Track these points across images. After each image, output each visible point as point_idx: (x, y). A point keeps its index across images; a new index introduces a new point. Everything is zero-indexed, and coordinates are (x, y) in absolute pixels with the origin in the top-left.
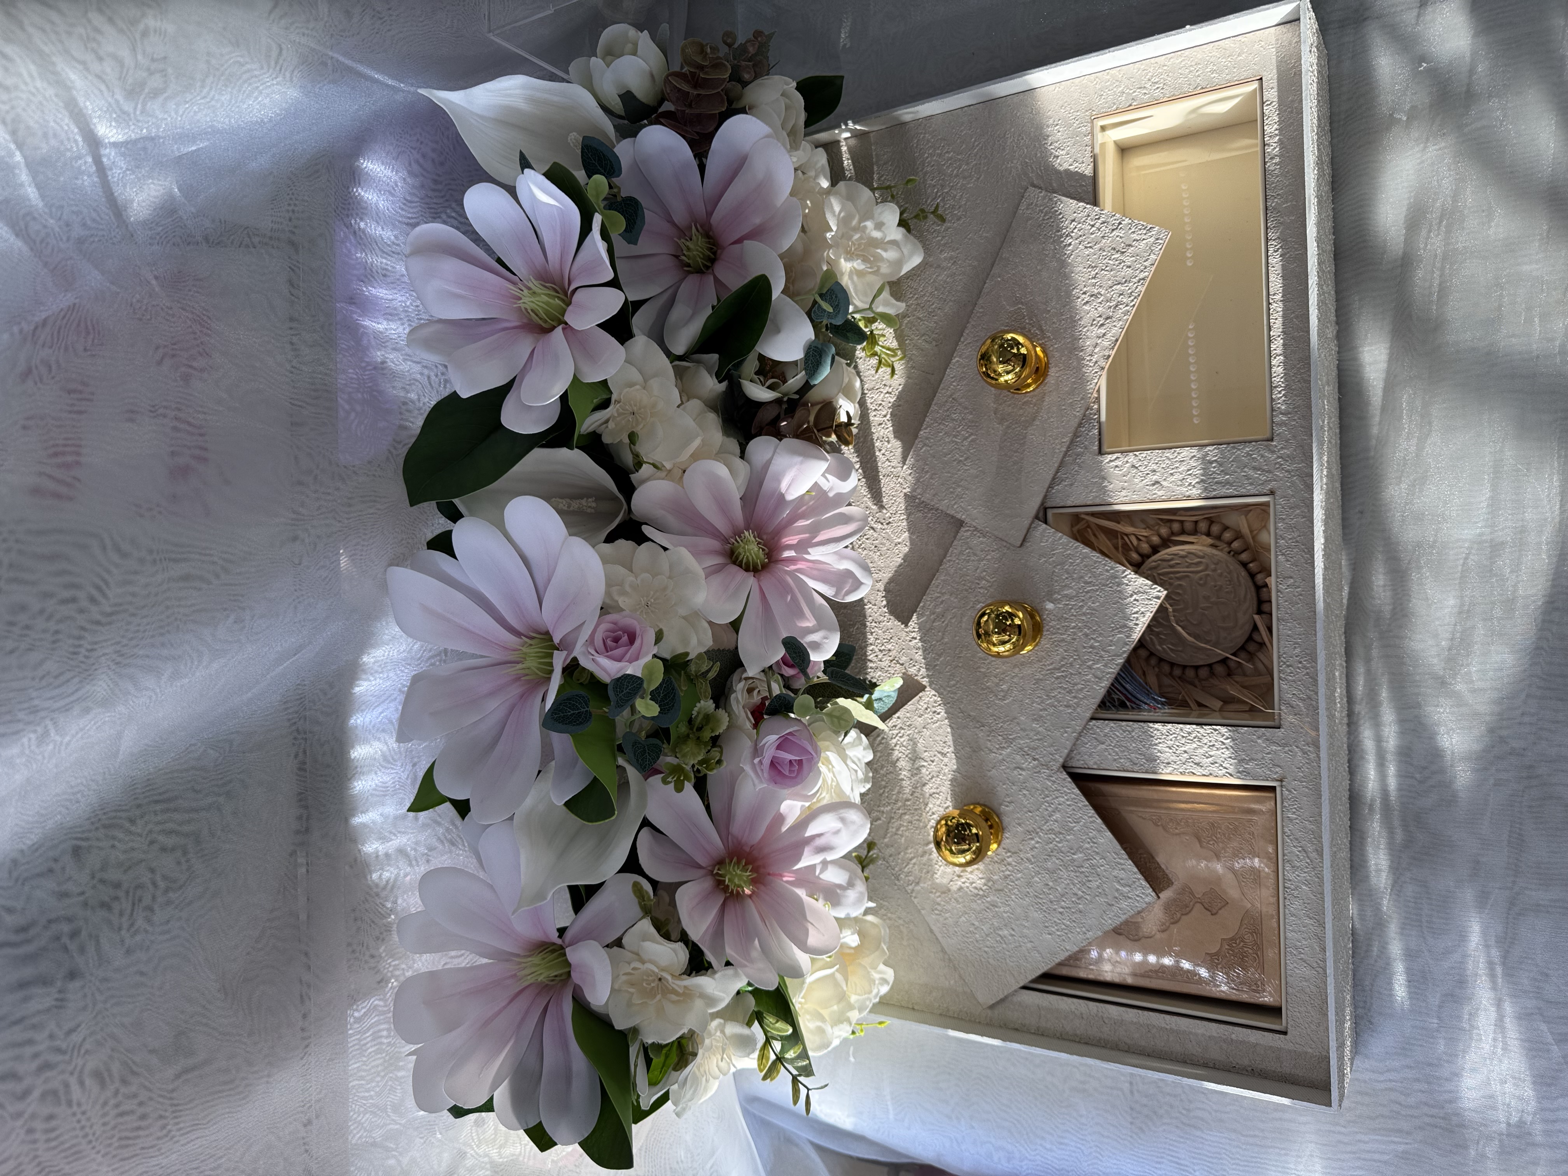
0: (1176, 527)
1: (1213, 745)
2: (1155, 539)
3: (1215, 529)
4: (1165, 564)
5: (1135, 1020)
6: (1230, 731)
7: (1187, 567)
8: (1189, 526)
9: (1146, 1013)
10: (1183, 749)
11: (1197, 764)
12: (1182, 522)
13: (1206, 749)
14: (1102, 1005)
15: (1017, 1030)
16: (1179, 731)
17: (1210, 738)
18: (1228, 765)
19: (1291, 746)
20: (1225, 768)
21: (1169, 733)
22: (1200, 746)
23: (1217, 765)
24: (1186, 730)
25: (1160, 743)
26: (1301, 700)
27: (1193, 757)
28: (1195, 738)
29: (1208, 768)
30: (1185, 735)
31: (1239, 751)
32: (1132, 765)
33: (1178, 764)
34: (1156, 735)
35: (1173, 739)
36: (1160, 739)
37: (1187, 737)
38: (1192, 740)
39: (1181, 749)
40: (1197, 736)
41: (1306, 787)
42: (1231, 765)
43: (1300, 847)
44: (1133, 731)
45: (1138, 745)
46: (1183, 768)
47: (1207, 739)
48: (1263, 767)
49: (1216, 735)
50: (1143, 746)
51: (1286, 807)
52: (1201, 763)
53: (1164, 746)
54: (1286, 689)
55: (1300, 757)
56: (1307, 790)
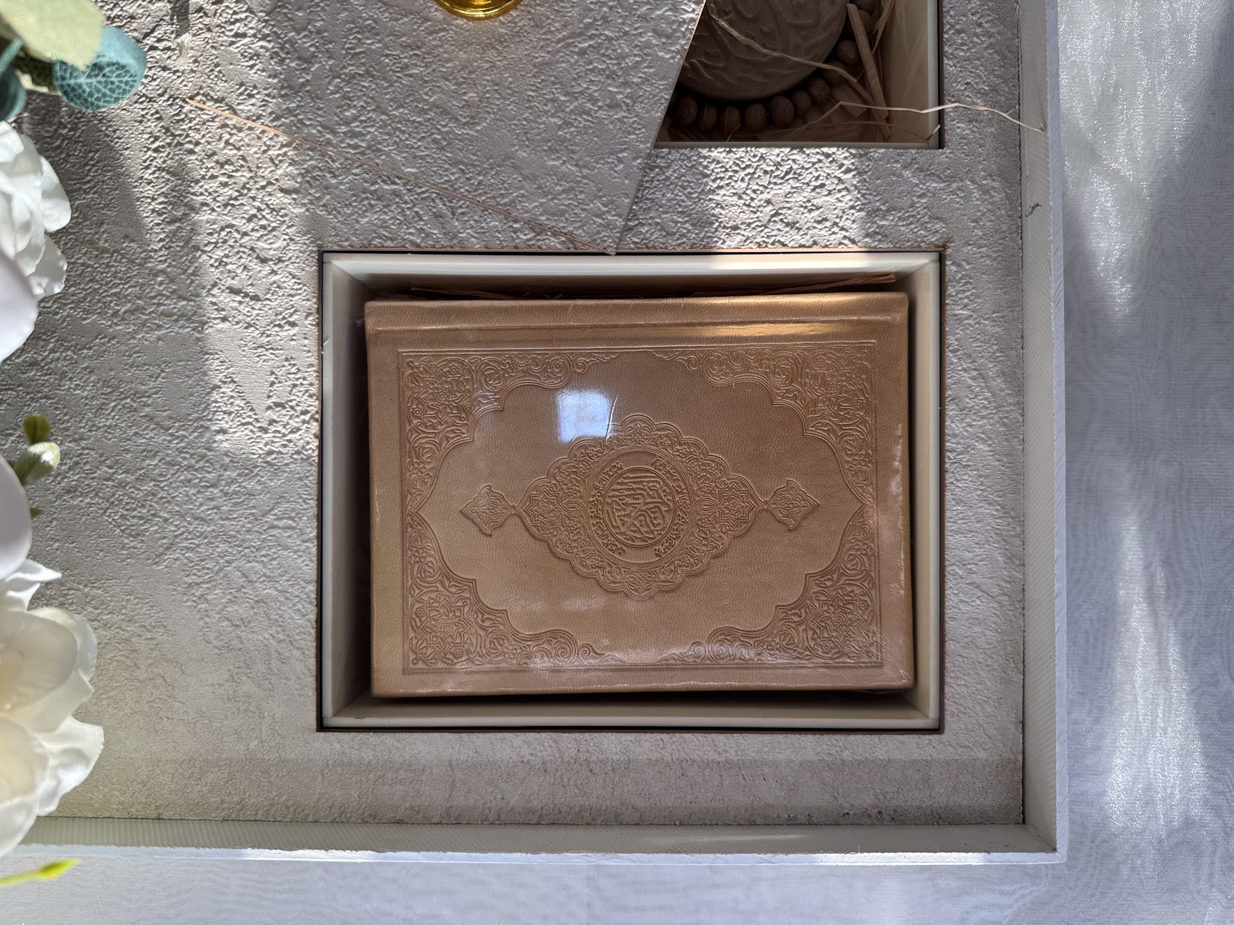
1: (822, 186)
5: (654, 756)
6: (854, 156)
9: (677, 736)
10: (765, 196)
11: (791, 225)
13: (807, 193)
14: (587, 735)
15: (399, 822)
16: (758, 161)
17: (817, 170)
18: (848, 224)
19: (962, 180)
20: (842, 229)
21: (738, 165)
22: (796, 188)
23: (828, 224)
24: (772, 158)
25: (720, 187)
26: (979, 96)
27: (783, 211)
28: (787, 173)
29: (810, 232)
30: (769, 169)
31: (870, 194)
32: (664, 237)
33: (754, 228)
34: (713, 171)
35: (747, 178)
36: (722, 179)
37: (772, 171)
38: (782, 178)
39: (761, 197)
40: (791, 168)
41: (987, 256)
42: (854, 221)
43: (975, 370)
44: (668, 167)
45: (677, 195)
46: (763, 234)
47: (811, 173)
48: (911, 223)
49: (828, 165)
50: (687, 197)
51: (952, 296)
52: (798, 222)
53: (727, 193)
54: (954, 75)
55: (978, 200)
56: (988, 262)
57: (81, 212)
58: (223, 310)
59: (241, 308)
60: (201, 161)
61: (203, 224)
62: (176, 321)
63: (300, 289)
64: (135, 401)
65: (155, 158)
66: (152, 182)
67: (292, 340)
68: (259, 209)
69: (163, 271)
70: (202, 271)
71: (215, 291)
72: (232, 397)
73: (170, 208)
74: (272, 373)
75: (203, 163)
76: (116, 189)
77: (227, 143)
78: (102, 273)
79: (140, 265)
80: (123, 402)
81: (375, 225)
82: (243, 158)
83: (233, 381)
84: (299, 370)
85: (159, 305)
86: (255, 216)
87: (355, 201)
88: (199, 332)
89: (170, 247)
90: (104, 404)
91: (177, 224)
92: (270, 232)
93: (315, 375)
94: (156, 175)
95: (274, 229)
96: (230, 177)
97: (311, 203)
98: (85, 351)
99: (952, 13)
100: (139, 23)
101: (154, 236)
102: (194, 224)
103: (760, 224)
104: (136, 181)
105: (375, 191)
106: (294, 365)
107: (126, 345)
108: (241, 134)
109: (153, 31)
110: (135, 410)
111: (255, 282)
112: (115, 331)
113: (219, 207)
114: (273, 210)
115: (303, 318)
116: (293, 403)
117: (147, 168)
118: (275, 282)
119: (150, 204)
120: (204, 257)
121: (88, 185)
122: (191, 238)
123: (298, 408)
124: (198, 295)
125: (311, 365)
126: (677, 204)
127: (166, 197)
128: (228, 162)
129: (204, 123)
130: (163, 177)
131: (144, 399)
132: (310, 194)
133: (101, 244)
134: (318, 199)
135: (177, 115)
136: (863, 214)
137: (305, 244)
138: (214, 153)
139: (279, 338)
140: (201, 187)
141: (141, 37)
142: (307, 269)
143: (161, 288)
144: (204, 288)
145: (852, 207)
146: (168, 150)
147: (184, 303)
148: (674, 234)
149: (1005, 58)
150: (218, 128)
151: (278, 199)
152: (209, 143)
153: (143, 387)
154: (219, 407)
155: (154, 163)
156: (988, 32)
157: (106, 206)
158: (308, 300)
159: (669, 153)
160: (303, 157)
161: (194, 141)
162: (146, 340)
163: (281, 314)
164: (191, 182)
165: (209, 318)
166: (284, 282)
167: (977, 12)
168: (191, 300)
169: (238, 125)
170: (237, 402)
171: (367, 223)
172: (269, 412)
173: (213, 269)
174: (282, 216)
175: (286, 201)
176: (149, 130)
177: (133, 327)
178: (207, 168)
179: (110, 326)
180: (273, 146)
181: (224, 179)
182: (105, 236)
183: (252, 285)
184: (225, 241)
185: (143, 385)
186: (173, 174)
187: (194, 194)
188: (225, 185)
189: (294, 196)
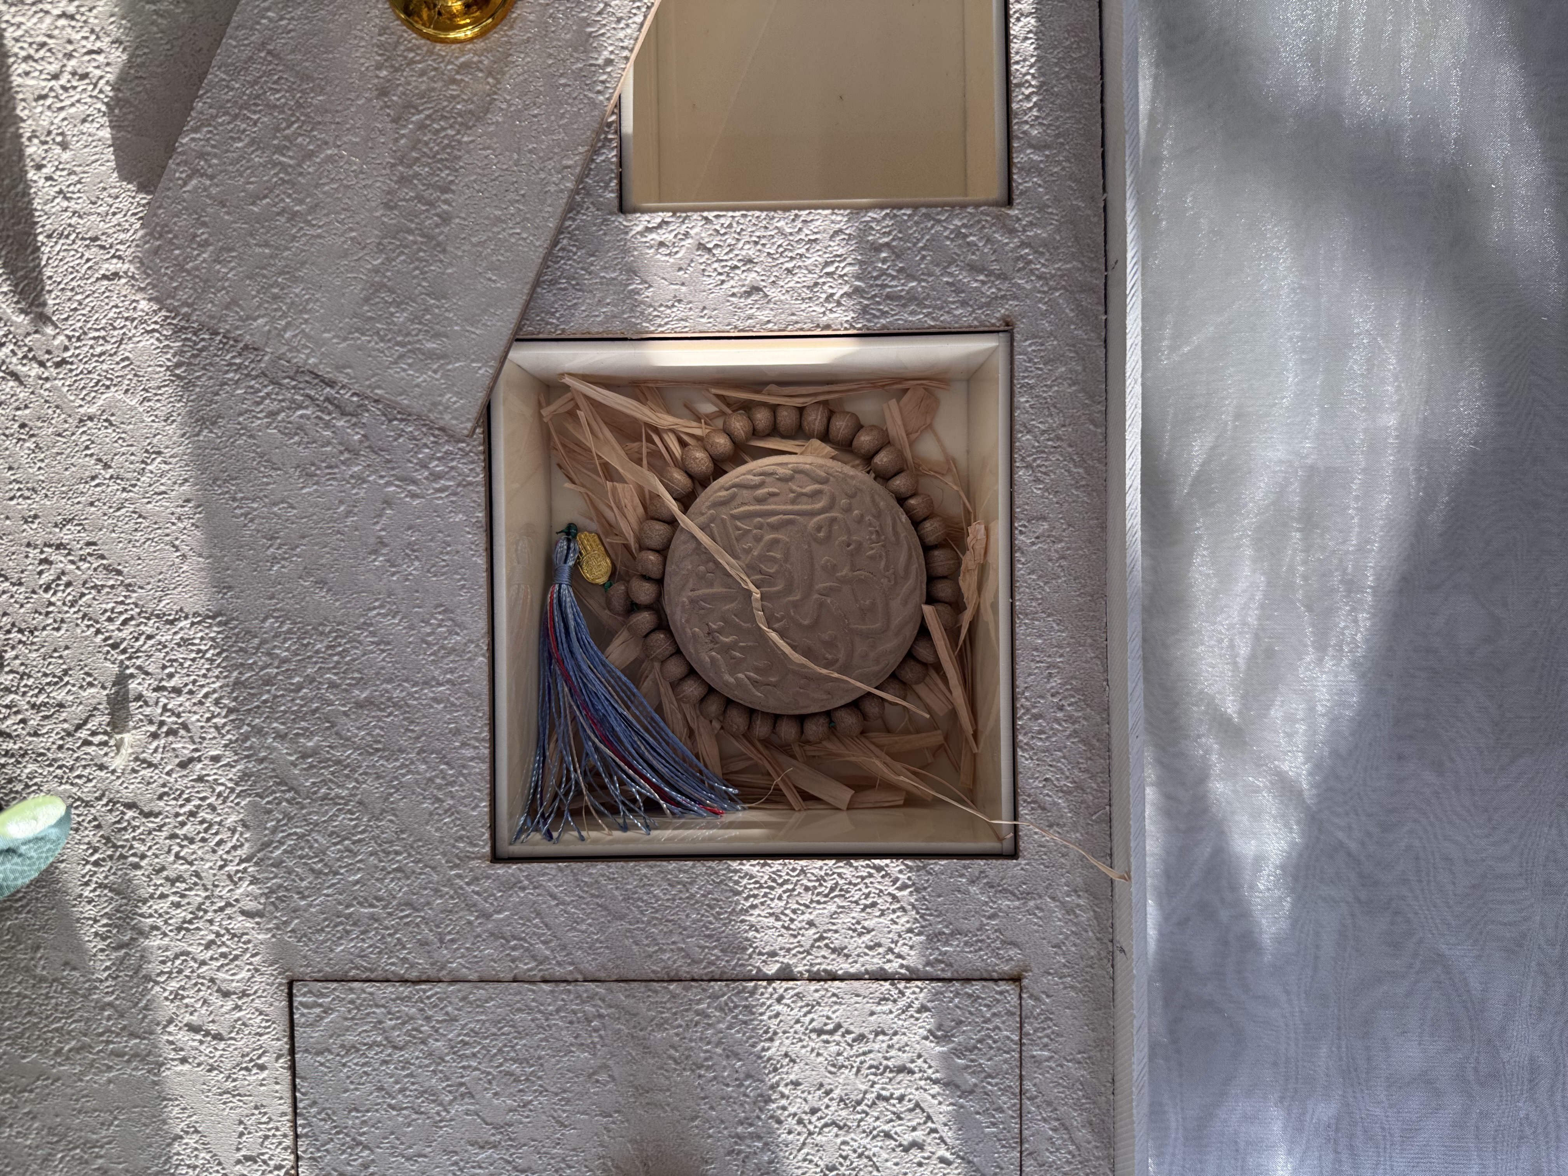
0: (762, 417)
2: (722, 442)
3: (841, 426)
4: (745, 493)
6: (911, 869)
7: (793, 502)
8: (786, 418)
12: (774, 409)
13: (856, 913)
16: (798, 875)
17: (867, 887)
18: (906, 949)
19: (1040, 897)
20: (899, 956)
21: (774, 881)
22: (843, 907)
23: (881, 950)
24: (814, 871)
25: (754, 907)
26: (1061, 794)
27: (829, 935)
28: (832, 889)
29: (861, 959)
30: (810, 884)
31: (931, 915)
32: (689, 965)
33: (794, 955)
34: (745, 888)
35: (785, 896)
36: (755, 896)
37: (815, 888)
38: (826, 896)
39: (801, 918)
40: (837, 884)
41: (1072, 987)
42: (911, 947)
43: (1057, 1119)
44: (692, 883)
45: (703, 915)
46: (805, 962)
47: (860, 890)
48: (980, 949)
49: (880, 880)
50: (715, 918)
51: (1029, 1034)
52: (846, 947)
53: (763, 914)
54: (1030, 769)
55: (1060, 920)
56: (1073, 994)
57: (14, 934)
58: (182, 1049)
59: (202, 1048)
60: (148, 877)
61: (154, 950)
62: (129, 1061)
63: (269, 1027)
64: (85, 1152)
65: (95, 873)
66: (93, 900)
67: (262, 1085)
68: (218, 935)
69: (110, 1004)
70: (155, 1005)
71: (171, 1028)
72: (196, 1149)
73: (115, 931)
74: (241, 1122)
75: (151, 880)
76: (52, 908)
77: (177, 856)
78: (41, 1005)
79: (84, 996)
80: (72, 1153)
81: (352, 954)
82: (197, 875)
83: (196, 1131)
84: (270, 1119)
85: (108, 1042)
86: (213, 942)
87: (327, 926)
88: (155, 1075)
89: (118, 976)
90: (50, 1154)
91: (124, 951)
92: (232, 960)
93: (289, 1124)
94: (97, 893)
95: (236, 958)
96: (183, 896)
97: (278, 928)
98: (26, 1094)
99: (1027, 694)
100: (69, 713)
101: (99, 963)
102: (144, 950)
103: (801, 950)
104: (75, 899)
105: (351, 914)
106: (265, 1113)
107: (73, 1087)
108: (193, 846)
109: (86, 722)
110: (87, 1162)
111: (216, 1018)
112: (59, 1071)
113: (171, 931)
114: (234, 935)
115: (273, 1060)
116: (266, 1157)
117: (87, 884)
118: (239, 1019)
119: (92, 926)
120: (157, 989)
121: (20, 904)
122: (140, 966)
123: (272, 1163)
124: (152, 1033)
125: (284, 1114)
126: (704, 926)
127: (110, 919)
128: (179, 879)
129: (150, 833)
130: (106, 895)
131: (97, 1150)
132: (276, 917)
133: (38, 971)
134: (285, 923)
135: (118, 822)
136: (923, 938)
137: (272, 975)
138: (163, 868)
139: (246, 1083)
140: (150, 907)
141: (72, 728)
142: (277, 1004)
143: (110, 1023)
144: (158, 1024)
145: (910, 931)
146: (110, 863)
147: (137, 1041)
148: (702, 961)
149: (1091, 747)
150: (166, 838)
151: (239, 923)
152: (157, 856)
153: (95, 1136)
154: (182, 1160)
155: (95, 879)
156: (1071, 717)
157: (42, 928)
158: (278, 1039)
159: (694, 867)
160: (266, 875)
161: (139, 853)
162: (95, 1082)
163: (248, 1055)
164: (139, 901)
165: (165, 1058)
166: (250, 1019)
167: (1058, 693)
168: (145, 1038)
169: (189, 835)
170: (202, 1155)
171: (343, 951)
172: (239, 1167)
173: (168, 1003)
174: (244, 943)
175: (248, 925)
176: (86, 840)
177: (78, 1069)
178: (155, 885)
179: (53, 1066)
180: (231, 861)
181: (176, 899)
182: (42, 962)
183: (213, 1021)
184: (180, 972)
185: (94, 1133)
186: (118, 892)
187: (142, 915)
188: (177, 905)
189: (257, 920)
